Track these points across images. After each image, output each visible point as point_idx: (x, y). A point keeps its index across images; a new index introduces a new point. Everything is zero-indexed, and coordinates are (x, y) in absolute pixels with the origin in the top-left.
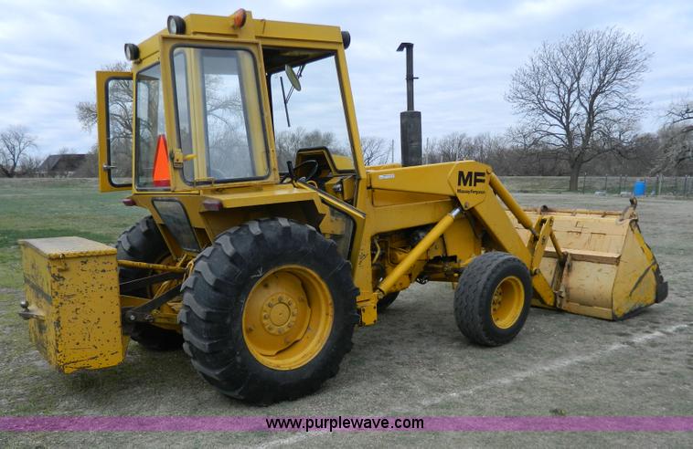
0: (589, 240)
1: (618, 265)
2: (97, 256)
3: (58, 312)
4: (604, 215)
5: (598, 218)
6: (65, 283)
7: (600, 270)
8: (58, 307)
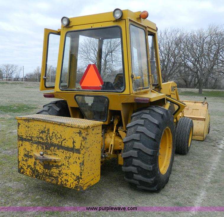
0: (192, 112)
1: (205, 121)
2: (97, 126)
3: (84, 157)
4: (195, 102)
5: (193, 103)
6: (87, 141)
7: (198, 123)
8: (84, 155)
